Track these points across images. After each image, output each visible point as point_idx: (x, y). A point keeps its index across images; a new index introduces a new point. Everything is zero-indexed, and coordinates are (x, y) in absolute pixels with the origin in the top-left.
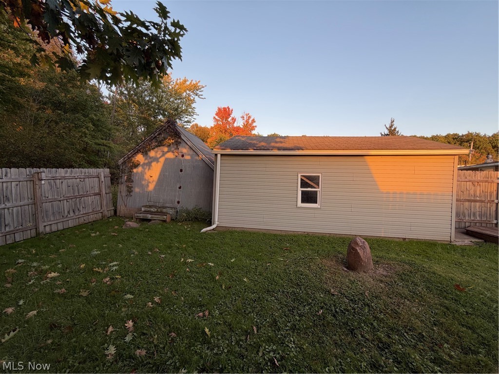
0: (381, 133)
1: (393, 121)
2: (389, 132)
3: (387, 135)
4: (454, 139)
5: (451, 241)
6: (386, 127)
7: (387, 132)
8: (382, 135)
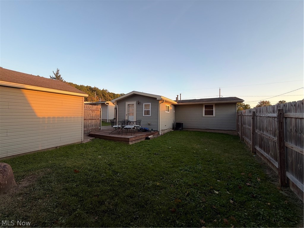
0: (50, 76)
1: (59, 71)
2: (56, 77)
3: (55, 78)
4: (90, 89)
5: (82, 142)
6: (54, 73)
7: (54, 76)
8: (51, 77)
